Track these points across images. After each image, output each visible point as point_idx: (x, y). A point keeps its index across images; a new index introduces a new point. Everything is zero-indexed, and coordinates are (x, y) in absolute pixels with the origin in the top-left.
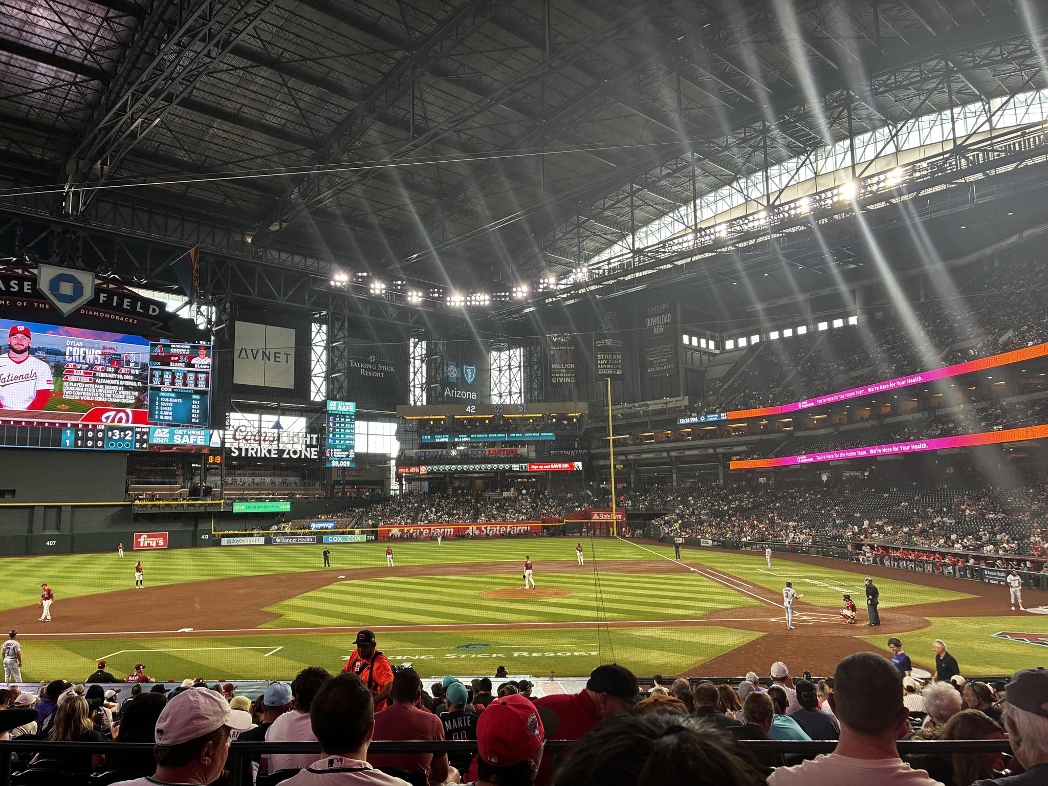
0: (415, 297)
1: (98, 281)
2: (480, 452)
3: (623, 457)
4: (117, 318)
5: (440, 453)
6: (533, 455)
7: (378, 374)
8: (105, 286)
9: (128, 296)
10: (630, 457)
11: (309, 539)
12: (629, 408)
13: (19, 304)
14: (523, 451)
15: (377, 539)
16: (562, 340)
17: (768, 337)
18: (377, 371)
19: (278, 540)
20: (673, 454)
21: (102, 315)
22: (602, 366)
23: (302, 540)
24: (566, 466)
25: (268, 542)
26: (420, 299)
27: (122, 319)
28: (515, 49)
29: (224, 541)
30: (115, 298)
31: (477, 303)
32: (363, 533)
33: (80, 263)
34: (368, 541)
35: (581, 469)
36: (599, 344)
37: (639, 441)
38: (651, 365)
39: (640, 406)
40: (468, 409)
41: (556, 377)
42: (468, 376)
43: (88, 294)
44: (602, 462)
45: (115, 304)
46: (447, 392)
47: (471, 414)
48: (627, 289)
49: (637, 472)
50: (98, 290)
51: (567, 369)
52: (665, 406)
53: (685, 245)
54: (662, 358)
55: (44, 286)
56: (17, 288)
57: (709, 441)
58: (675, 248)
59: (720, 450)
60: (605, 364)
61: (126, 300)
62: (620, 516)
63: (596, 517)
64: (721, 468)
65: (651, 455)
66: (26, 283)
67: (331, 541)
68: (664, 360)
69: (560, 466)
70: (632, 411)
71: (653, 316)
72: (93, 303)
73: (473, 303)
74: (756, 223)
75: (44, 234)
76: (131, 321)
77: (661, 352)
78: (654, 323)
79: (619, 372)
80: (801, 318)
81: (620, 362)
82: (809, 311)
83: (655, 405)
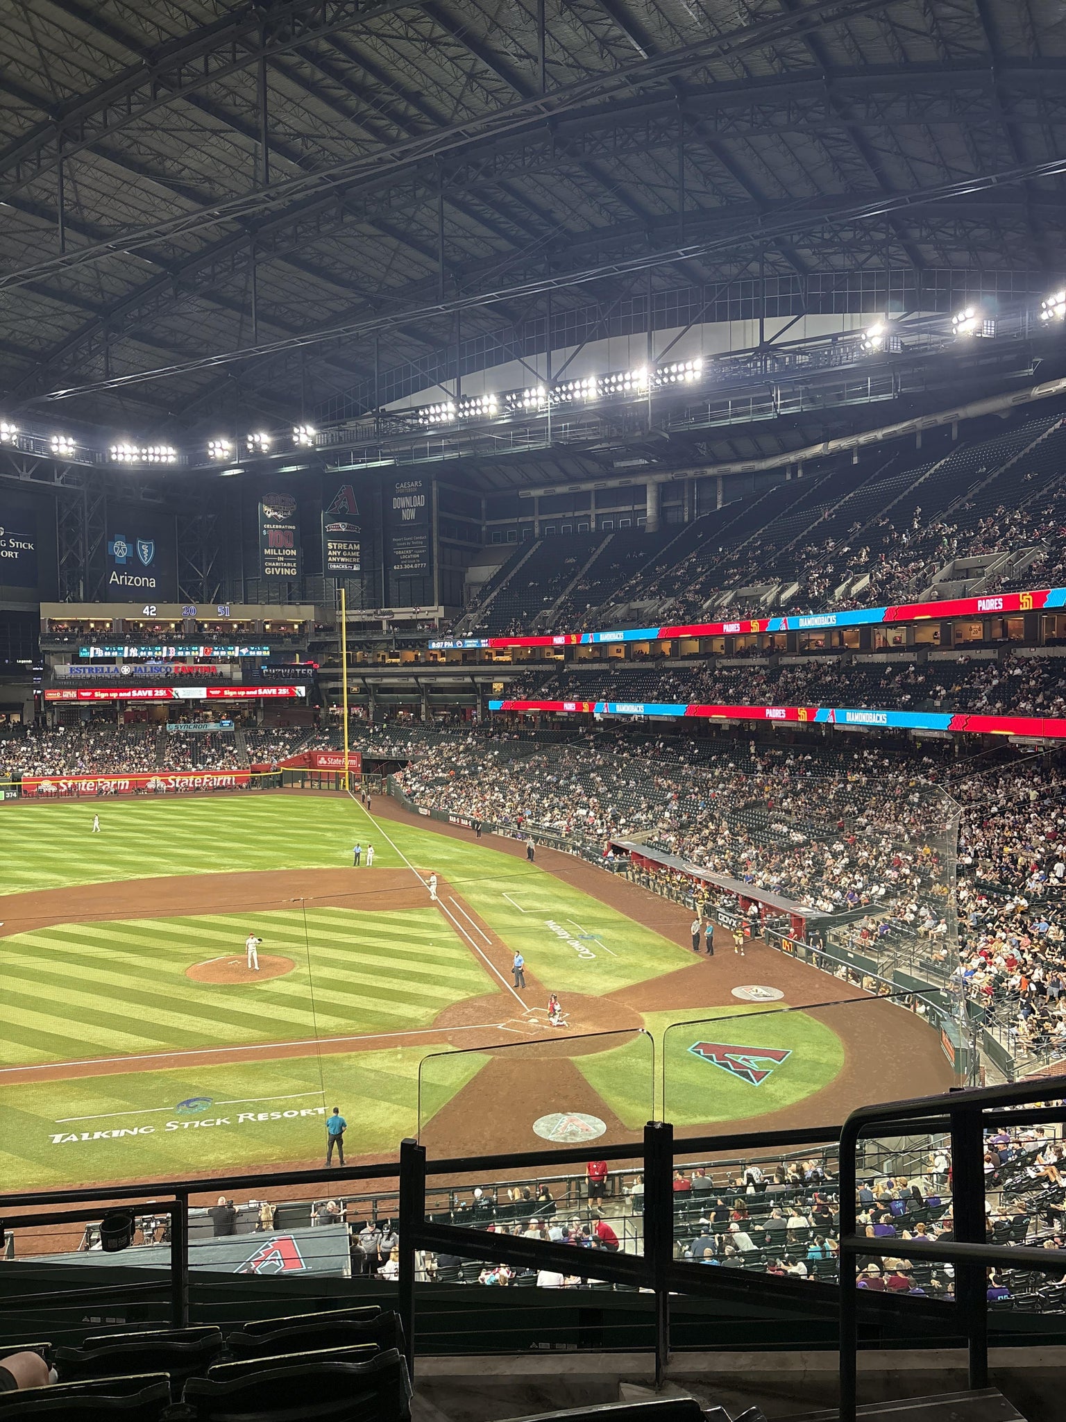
0: (63, 446)
2: (163, 670)
3: (360, 681)
5: (106, 670)
6: (238, 675)
7: (10, 554)
10: (369, 681)
12: (368, 615)
14: (225, 669)
15: (19, 795)
16: (280, 516)
18: (8, 549)
20: (422, 680)
22: (334, 559)
24: (283, 691)
26: (71, 450)
28: (215, 132)
31: (157, 459)
34: (7, 801)
35: (304, 695)
36: (332, 527)
37: (380, 659)
38: (399, 561)
39: (384, 614)
40: (146, 611)
41: (271, 567)
42: (143, 555)
44: (331, 685)
46: (114, 578)
47: (149, 617)
48: (368, 461)
49: (377, 700)
51: (285, 556)
52: (415, 618)
53: (444, 417)
54: (413, 553)
57: (466, 668)
58: (432, 419)
59: (479, 680)
60: (337, 556)
62: (354, 762)
63: (322, 761)
64: (479, 701)
65: (395, 680)
68: (415, 556)
69: (274, 691)
70: (373, 619)
71: (402, 495)
73: (151, 458)
74: (534, 402)
77: (412, 545)
78: (403, 505)
79: (356, 568)
80: (582, 513)
81: (357, 554)
82: (593, 506)
83: (402, 614)
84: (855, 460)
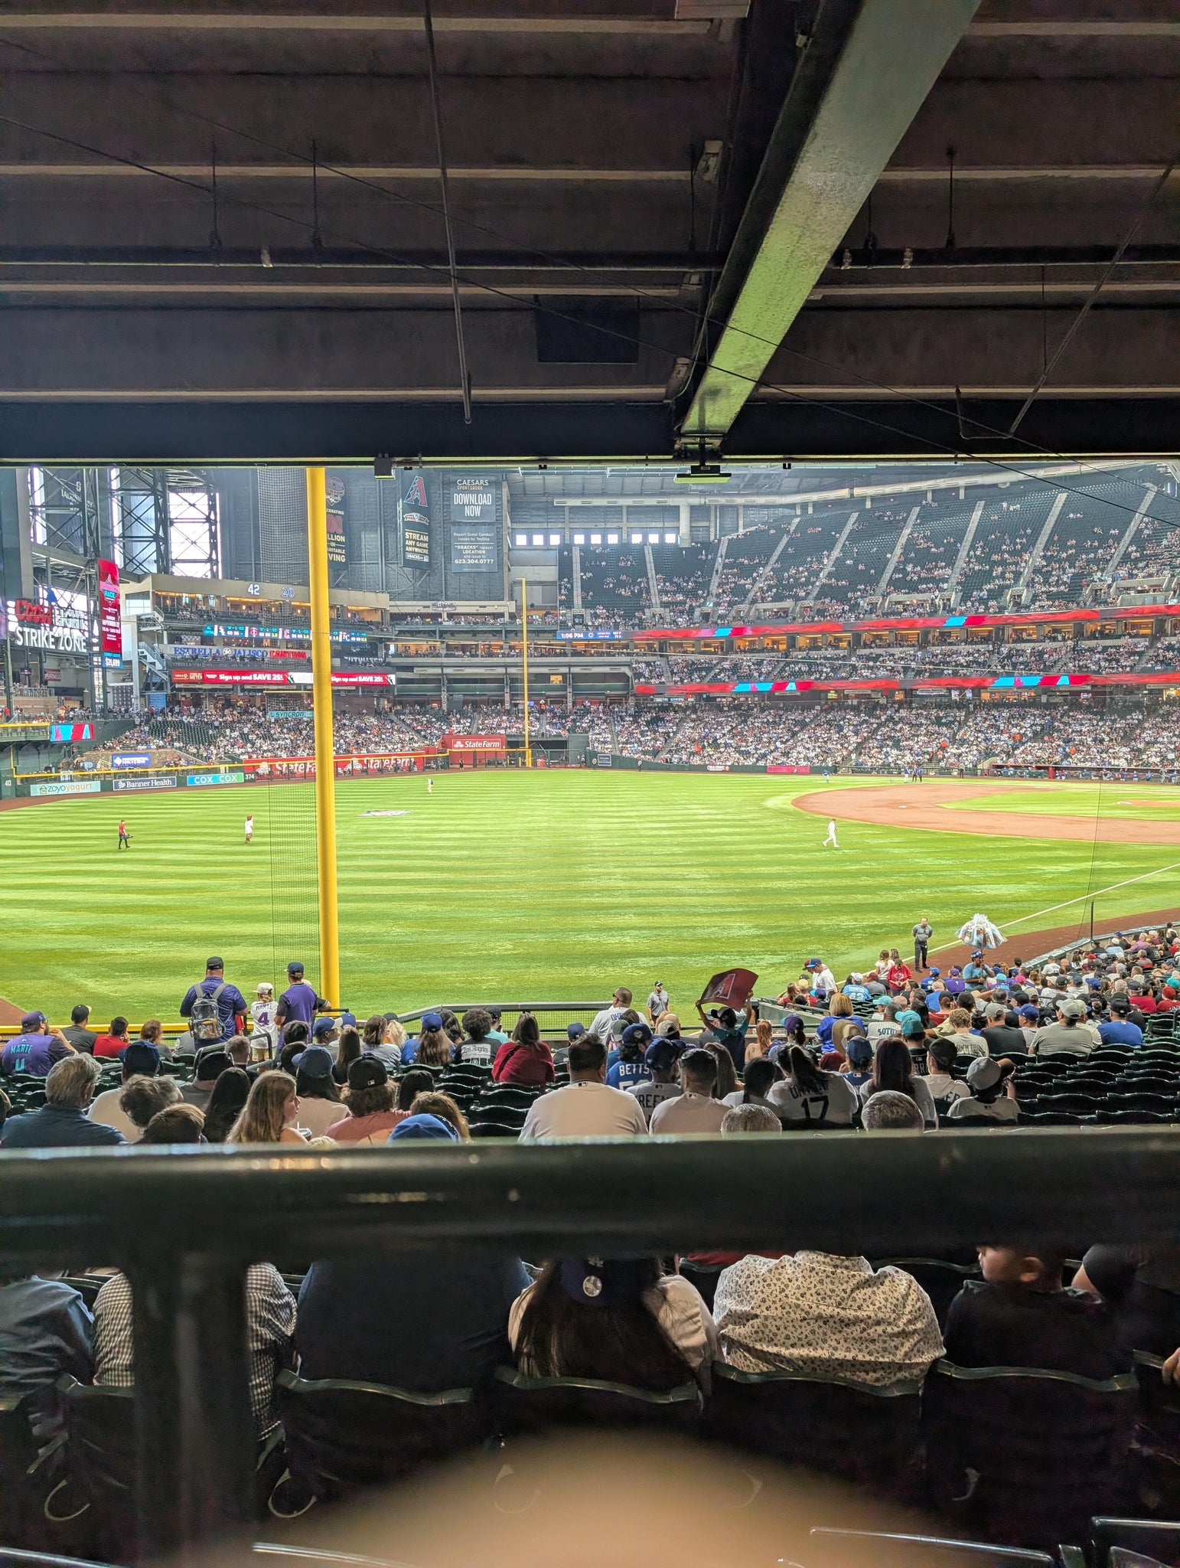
10: (447, 671)
11: (166, 782)
12: (424, 607)
16: (332, 500)
17: (572, 538)
19: (122, 785)
22: (410, 549)
23: (156, 783)
24: (379, 679)
25: (107, 788)
29: (36, 790)
32: (232, 770)
34: (246, 781)
35: (394, 683)
36: (408, 517)
38: (461, 557)
39: (444, 606)
47: (254, 596)
49: (448, 689)
51: (336, 542)
52: (482, 610)
54: (477, 549)
59: (575, 670)
60: (412, 546)
64: (569, 690)
65: (481, 670)
67: (198, 783)
68: (480, 552)
69: (371, 679)
70: (429, 610)
71: (463, 491)
77: (476, 541)
78: (466, 501)
79: (426, 559)
80: (615, 525)
81: (426, 545)
82: (625, 519)
83: (463, 607)
84: (868, 505)
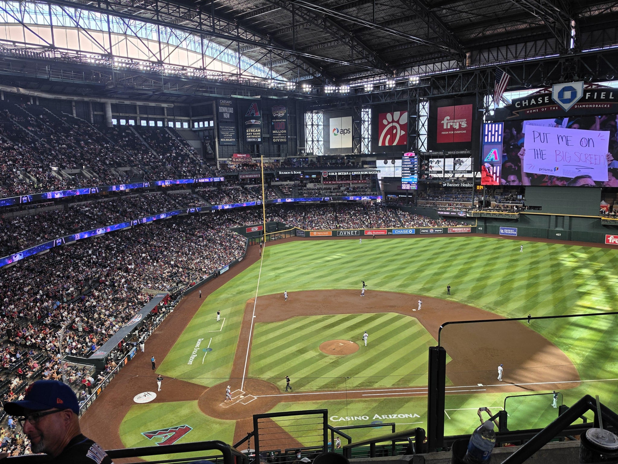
1: (585, 86)
4: (597, 106)
8: (590, 87)
9: (603, 90)
13: (543, 110)
21: (587, 106)
27: (600, 106)
30: (596, 94)
33: (576, 77)
43: (579, 95)
45: (595, 98)
50: (585, 91)
55: (555, 97)
56: (541, 101)
61: (602, 93)
66: (546, 98)
72: (583, 100)
75: (556, 66)
76: (605, 106)
